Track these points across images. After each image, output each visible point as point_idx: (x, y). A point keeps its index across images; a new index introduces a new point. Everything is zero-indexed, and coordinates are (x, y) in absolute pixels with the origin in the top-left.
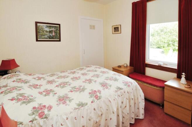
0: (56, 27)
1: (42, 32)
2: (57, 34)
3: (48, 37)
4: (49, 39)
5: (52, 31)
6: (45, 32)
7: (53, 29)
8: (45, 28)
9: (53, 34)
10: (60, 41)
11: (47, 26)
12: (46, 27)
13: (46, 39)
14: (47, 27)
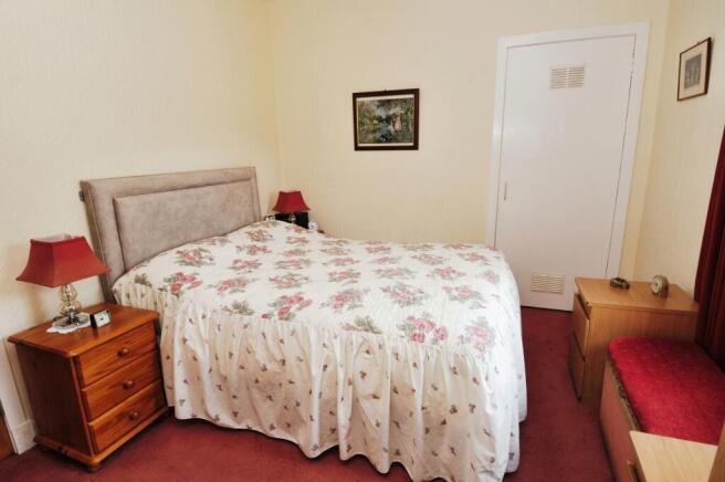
0: (405, 101)
1: (368, 122)
2: (407, 126)
3: (383, 136)
4: (386, 142)
5: (395, 115)
6: (375, 122)
7: (397, 110)
8: (374, 108)
9: (398, 126)
10: (415, 147)
11: (379, 101)
12: (378, 107)
13: (379, 142)
14: (382, 104)
